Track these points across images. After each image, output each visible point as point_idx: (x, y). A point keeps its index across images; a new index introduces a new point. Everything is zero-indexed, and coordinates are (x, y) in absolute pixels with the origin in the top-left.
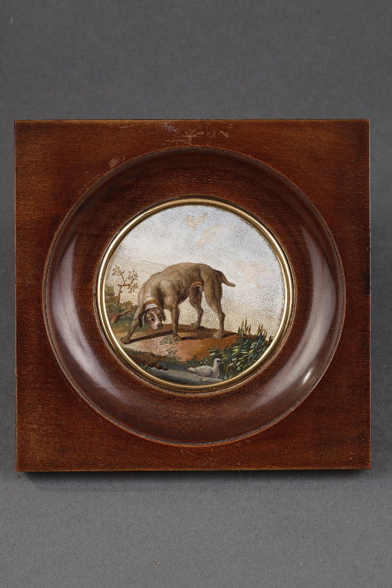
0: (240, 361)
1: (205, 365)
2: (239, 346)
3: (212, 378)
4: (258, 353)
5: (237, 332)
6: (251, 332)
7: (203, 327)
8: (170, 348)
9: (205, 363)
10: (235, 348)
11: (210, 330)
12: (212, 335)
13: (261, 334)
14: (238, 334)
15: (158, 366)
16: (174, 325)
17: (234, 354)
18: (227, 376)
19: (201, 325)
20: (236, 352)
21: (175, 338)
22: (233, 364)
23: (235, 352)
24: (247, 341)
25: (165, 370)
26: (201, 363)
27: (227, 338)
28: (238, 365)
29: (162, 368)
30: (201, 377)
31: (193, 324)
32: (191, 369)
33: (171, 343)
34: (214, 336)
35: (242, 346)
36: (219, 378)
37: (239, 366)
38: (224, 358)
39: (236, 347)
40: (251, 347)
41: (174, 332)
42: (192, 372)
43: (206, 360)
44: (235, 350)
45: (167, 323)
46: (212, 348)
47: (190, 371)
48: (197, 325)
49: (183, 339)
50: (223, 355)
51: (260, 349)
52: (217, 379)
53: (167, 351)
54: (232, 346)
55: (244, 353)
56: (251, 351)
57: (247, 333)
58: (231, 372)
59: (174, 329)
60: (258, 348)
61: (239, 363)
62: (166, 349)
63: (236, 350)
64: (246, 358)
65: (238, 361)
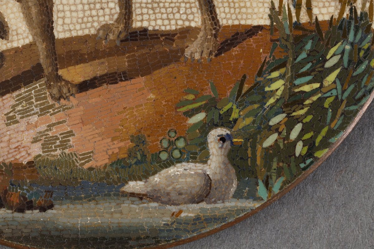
0: (298, 120)
1: (179, 161)
2: (283, 70)
3: (215, 202)
4: (357, 80)
5: (268, 22)
6: (315, 11)
7: (145, 30)
8: (43, 128)
9: (176, 154)
10: (273, 81)
11: (169, 36)
12: (183, 51)
13: (353, 10)
14: (271, 29)
15: (15, 200)
16: (41, 47)
17: (272, 101)
18: (267, 184)
19: (137, 25)
20: (279, 93)
21: (55, 91)
22: (274, 137)
23: (273, 93)
24: (308, 46)
25: (43, 209)
26: (164, 156)
27: (235, 50)
28: (294, 135)
29: (30, 206)
30: (174, 209)
31: (106, 28)
32: (134, 186)
33: (44, 111)
34: (187, 53)
35: (296, 67)
36: (238, 195)
37: (299, 138)
38: (241, 124)
39: (275, 74)
40: (328, 65)
41: (47, 70)
42: (141, 197)
43: (181, 144)
44: (274, 86)
45: (15, 45)
46: (191, 97)
47: (133, 195)
48: (121, 26)
49: (84, 87)
50: (234, 115)
51: (360, 62)
52: (232, 204)
53: (35, 141)
54: (260, 74)
55: (307, 88)
56: (332, 77)
57: (304, 18)
58: (275, 165)
59: (42, 60)
60: (354, 62)
61: (298, 128)
62: (32, 133)
63: (278, 86)
64: (317, 107)
65: (291, 123)
